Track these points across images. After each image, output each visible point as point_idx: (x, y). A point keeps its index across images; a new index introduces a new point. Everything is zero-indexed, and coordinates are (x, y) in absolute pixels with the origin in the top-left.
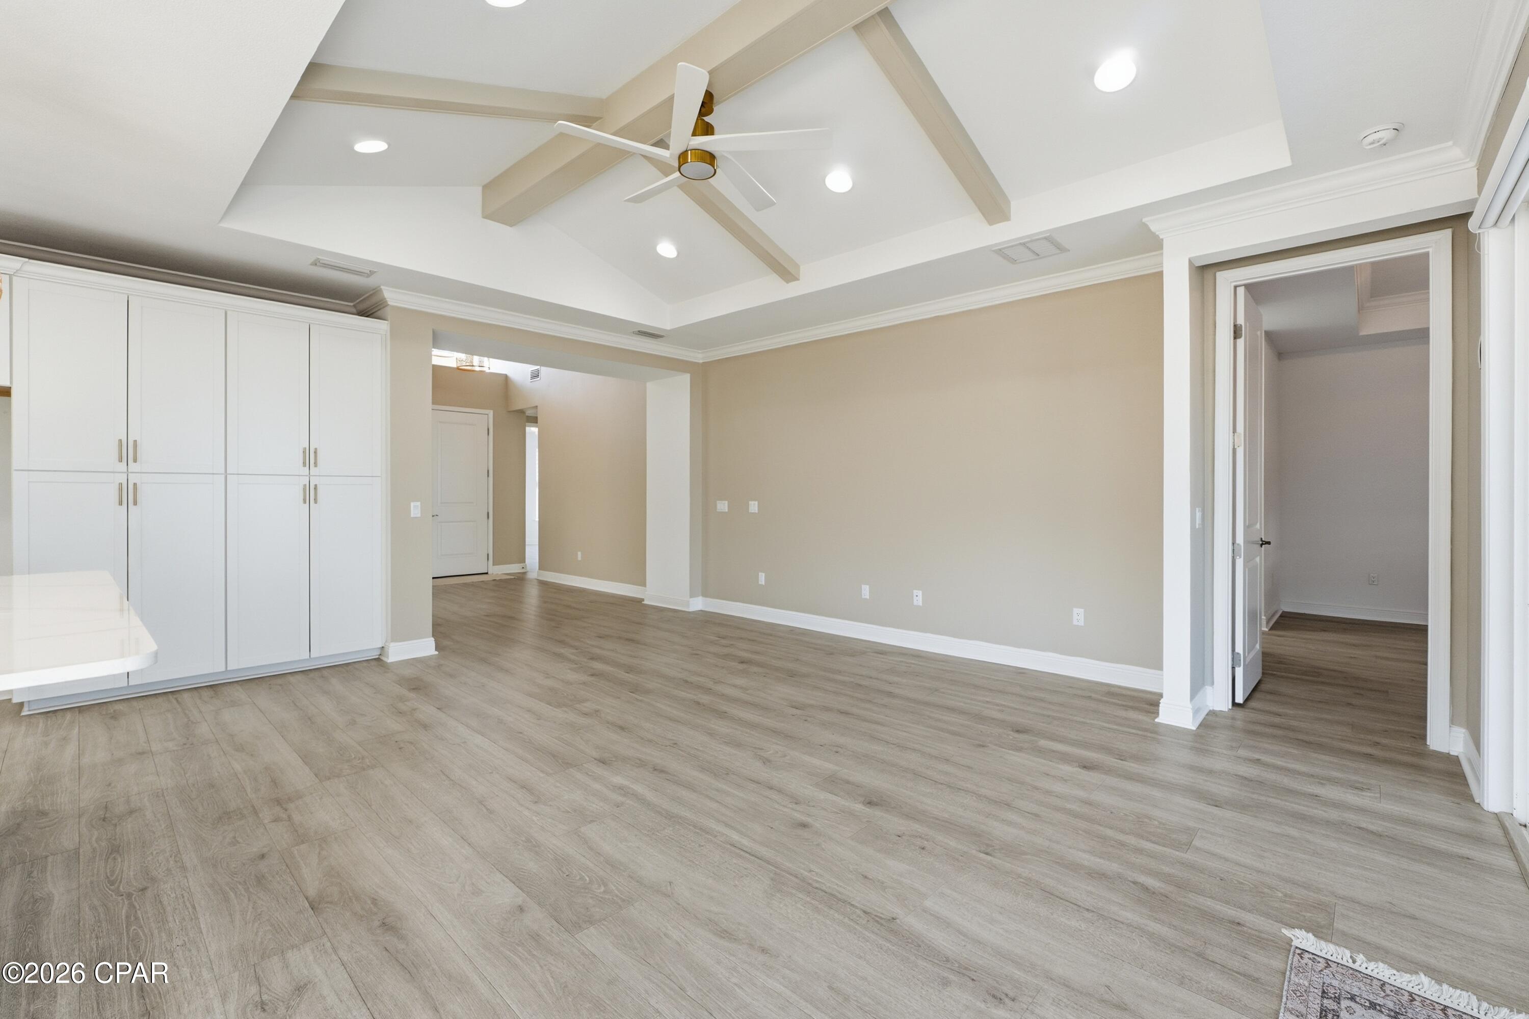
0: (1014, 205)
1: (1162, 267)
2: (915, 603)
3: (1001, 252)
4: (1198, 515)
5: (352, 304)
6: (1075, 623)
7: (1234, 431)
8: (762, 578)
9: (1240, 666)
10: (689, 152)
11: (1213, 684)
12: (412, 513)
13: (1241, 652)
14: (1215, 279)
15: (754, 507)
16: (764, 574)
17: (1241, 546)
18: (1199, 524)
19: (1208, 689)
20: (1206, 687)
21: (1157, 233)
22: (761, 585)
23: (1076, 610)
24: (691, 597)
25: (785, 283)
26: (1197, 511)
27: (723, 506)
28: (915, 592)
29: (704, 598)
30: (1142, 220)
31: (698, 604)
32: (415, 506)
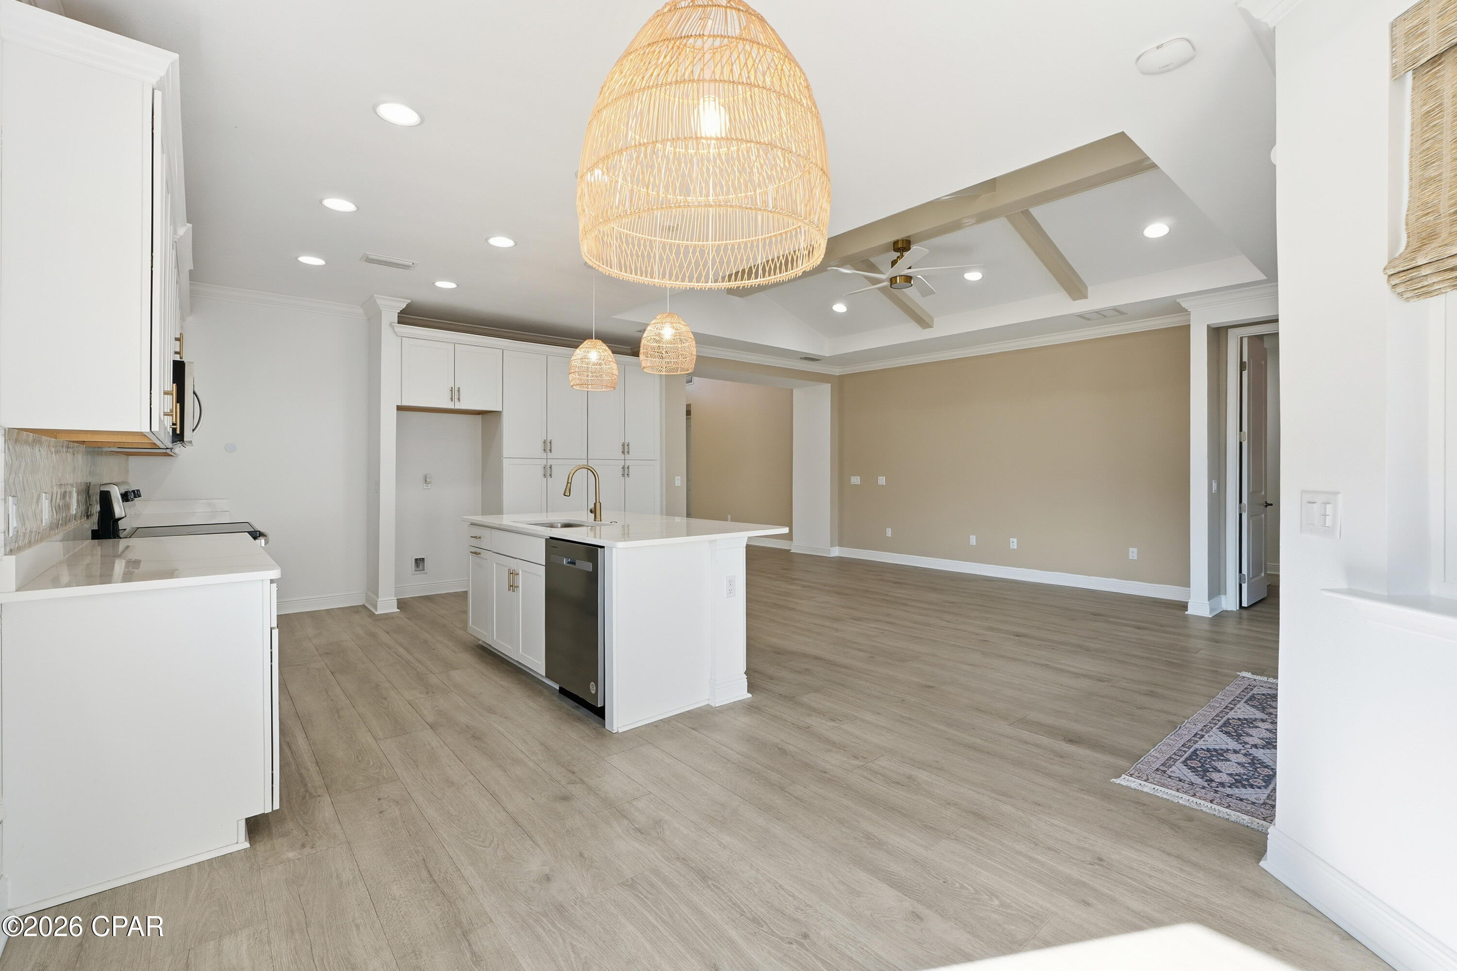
0: (1090, 289)
1: (1190, 322)
2: (1011, 547)
3: (1081, 316)
4: (1214, 485)
5: (630, 348)
6: (1131, 558)
7: (1241, 430)
8: (889, 532)
9: (1245, 583)
10: (898, 277)
11: (1225, 594)
12: (676, 483)
13: (1246, 574)
14: (1227, 335)
15: (882, 480)
16: (890, 529)
17: (1245, 505)
18: (1215, 491)
19: (1223, 597)
20: (1221, 596)
21: (1186, 308)
22: (888, 537)
23: (1131, 549)
24: (831, 547)
25: (922, 329)
26: (1213, 482)
27: (856, 480)
28: (1011, 540)
29: (840, 548)
30: (1176, 300)
31: (836, 552)
32: (678, 479)
